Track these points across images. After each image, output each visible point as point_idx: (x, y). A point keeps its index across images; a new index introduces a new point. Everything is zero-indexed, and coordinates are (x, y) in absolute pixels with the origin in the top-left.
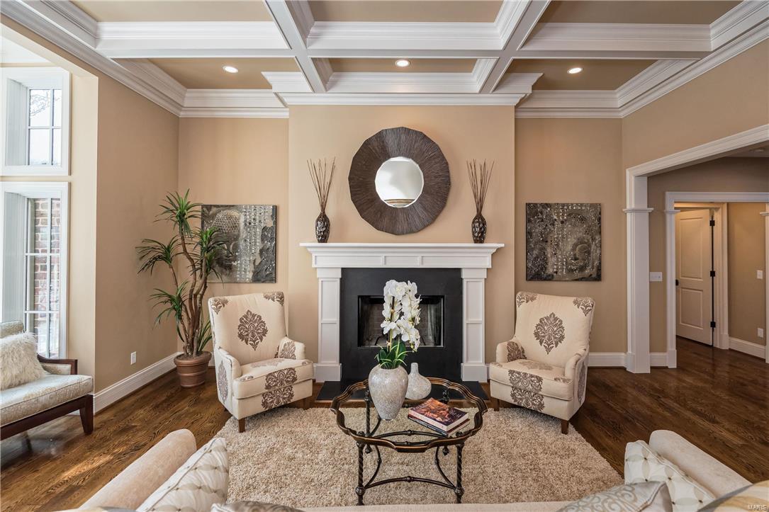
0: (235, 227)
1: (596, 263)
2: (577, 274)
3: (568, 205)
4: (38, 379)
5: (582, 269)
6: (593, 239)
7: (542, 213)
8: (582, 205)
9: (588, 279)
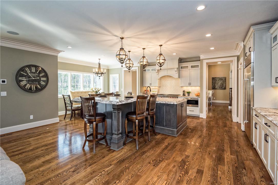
1: (224, 87)
2: (221, 89)
3: (219, 77)
5: (222, 87)
6: (224, 83)
7: (215, 79)
8: (222, 77)
9: (223, 89)
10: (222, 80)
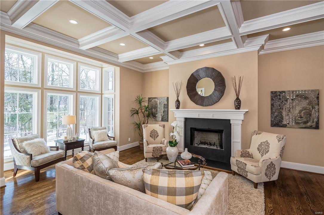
0: (157, 104)
1: (315, 120)
2: (304, 126)
3: (296, 91)
4: (107, 140)
7: (280, 96)
8: (305, 91)
9: (311, 127)
10: (306, 98)
